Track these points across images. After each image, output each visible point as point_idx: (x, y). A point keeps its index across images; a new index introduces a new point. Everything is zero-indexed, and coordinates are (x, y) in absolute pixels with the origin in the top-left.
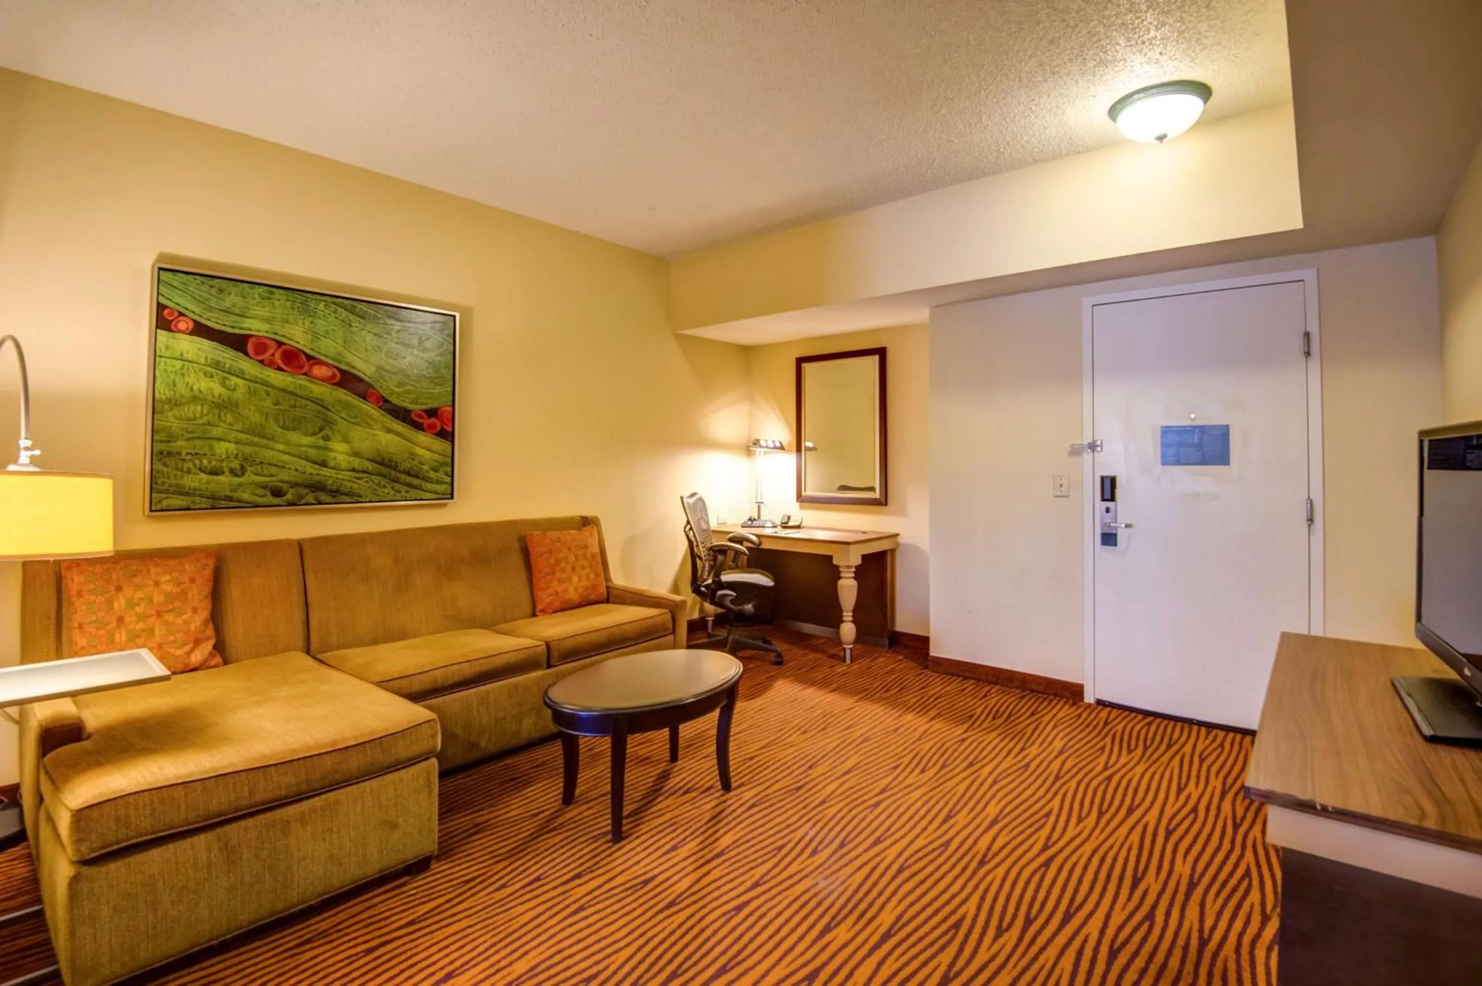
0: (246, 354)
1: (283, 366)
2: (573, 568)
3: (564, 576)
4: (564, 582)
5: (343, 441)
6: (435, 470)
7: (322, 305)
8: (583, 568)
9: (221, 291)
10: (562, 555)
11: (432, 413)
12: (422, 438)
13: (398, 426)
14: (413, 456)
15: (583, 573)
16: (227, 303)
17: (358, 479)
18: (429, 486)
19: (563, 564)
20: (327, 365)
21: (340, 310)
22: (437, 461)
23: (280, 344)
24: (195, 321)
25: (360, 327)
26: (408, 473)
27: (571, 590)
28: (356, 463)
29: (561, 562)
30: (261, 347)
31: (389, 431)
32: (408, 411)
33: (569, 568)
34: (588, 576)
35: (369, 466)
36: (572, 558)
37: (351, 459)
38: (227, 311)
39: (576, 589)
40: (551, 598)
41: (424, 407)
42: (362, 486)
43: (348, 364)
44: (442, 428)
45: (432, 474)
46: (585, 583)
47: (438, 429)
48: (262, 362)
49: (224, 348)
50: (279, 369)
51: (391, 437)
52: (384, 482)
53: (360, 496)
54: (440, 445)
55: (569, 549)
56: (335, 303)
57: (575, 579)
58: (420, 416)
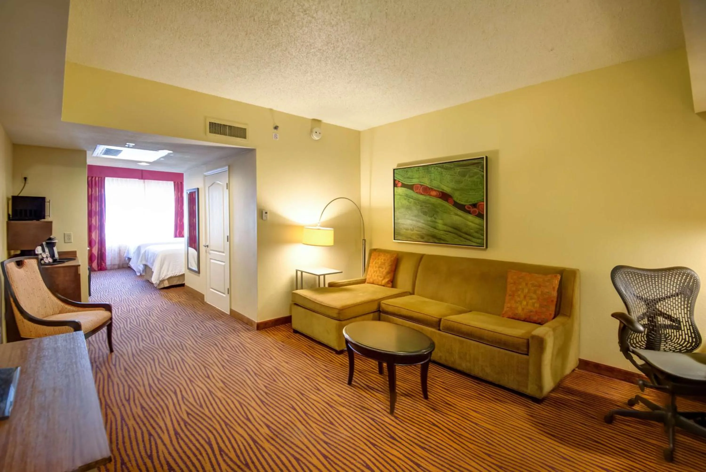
0: (413, 190)
1: (423, 193)
2: (525, 297)
3: (519, 299)
4: (517, 303)
5: (442, 220)
6: (477, 232)
7: (433, 168)
8: (531, 298)
9: (407, 171)
10: (521, 287)
11: (474, 205)
12: (470, 217)
13: (460, 213)
14: (467, 226)
15: (531, 301)
16: (408, 176)
17: (447, 234)
18: (474, 240)
19: (520, 292)
20: (435, 190)
21: (439, 168)
22: (477, 228)
23: (422, 185)
24: (402, 183)
25: (445, 173)
26: (466, 234)
27: (520, 309)
28: (445, 228)
29: (519, 290)
30: (417, 188)
31: (457, 215)
32: (464, 206)
33: (522, 296)
34: (533, 304)
35: (450, 229)
36: (526, 291)
37: (443, 226)
38: (408, 178)
39: (523, 309)
40: (508, 309)
41: (471, 203)
42: (448, 237)
43: (441, 189)
44: (479, 212)
45: (476, 235)
46: (530, 307)
47: (477, 213)
48: (417, 193)
49: (409, 190)
50: (422, 194)
51: (457, 217)
52: (456, 236)
53: (448, 241)
54: (477, 220)
55: (527, 284)
56: (436, 166)
57: (524, 303)
58: (469, 208)
